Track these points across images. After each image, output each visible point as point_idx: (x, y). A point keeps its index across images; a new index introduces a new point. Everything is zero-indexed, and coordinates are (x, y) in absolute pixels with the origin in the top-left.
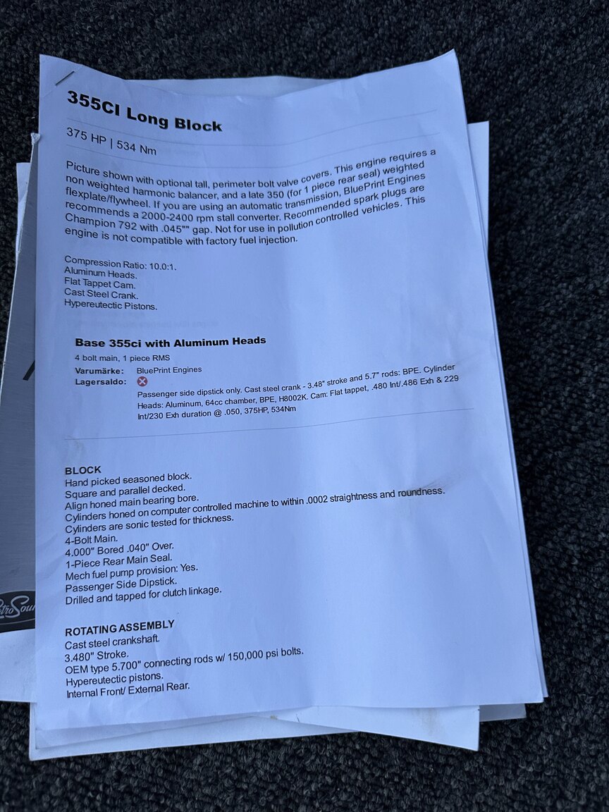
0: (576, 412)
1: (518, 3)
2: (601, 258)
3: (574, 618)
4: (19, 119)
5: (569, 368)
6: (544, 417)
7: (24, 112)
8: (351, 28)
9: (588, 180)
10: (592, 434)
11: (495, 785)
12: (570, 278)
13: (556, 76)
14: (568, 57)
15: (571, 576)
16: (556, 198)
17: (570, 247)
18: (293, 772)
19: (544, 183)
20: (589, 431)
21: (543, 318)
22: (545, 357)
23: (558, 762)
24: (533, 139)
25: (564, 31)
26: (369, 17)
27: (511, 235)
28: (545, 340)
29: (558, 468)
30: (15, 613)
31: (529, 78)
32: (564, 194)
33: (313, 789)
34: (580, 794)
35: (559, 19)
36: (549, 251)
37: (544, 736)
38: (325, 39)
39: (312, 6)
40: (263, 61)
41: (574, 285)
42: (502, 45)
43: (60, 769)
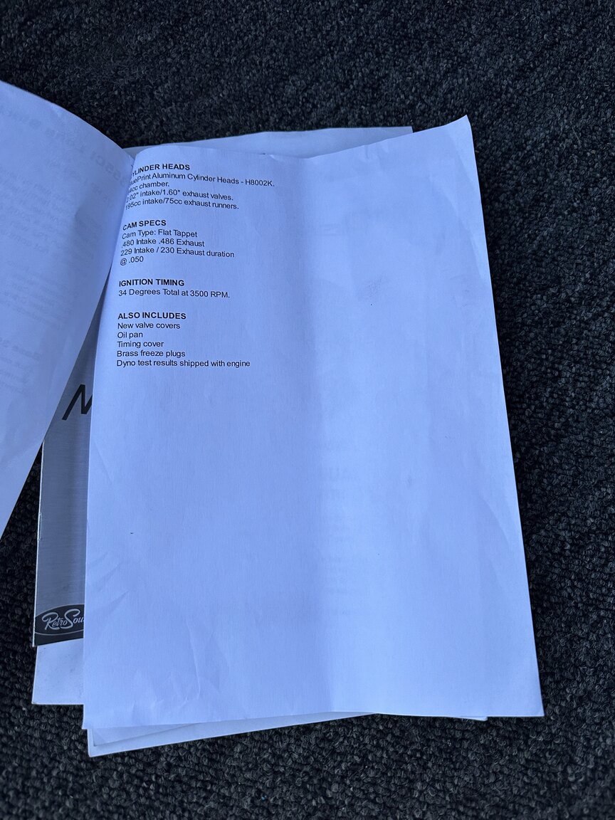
0: (558, 411)
1: (478, 45)
2: (570, 269)
3: (570, 598)
5: (549, 371)
6: (529, 417)
8: (329, 82)
9: (554, 199)
10: (574, 429)
11: (509, 755)
12: (544, 289)
13: (517, 107)
14: (527, 89)
15: (565, 559)
16: (526, 218)
17: (542, 261)
18: (324, 754)
19: (514, 205)
20: (572, 427)
21: (521, 328)
22: (526, 363)
23: (566, 731)
24: (501, 166)
25: (522, 66)
26: (344, 71)
28: (524, 348)
29: (545, 462)
30: (69, 624)
31: (493, 112)
32: (533, 214)
33: (343, 768)
34: (588, 759)
35: (517, 55)
36: (522, 266)
37: (551, 707)
38: (306, 94)
39: (292, 66)
40: (252, 120)
41: (548, 296)
42: (466, 85)
43: (116, 764)
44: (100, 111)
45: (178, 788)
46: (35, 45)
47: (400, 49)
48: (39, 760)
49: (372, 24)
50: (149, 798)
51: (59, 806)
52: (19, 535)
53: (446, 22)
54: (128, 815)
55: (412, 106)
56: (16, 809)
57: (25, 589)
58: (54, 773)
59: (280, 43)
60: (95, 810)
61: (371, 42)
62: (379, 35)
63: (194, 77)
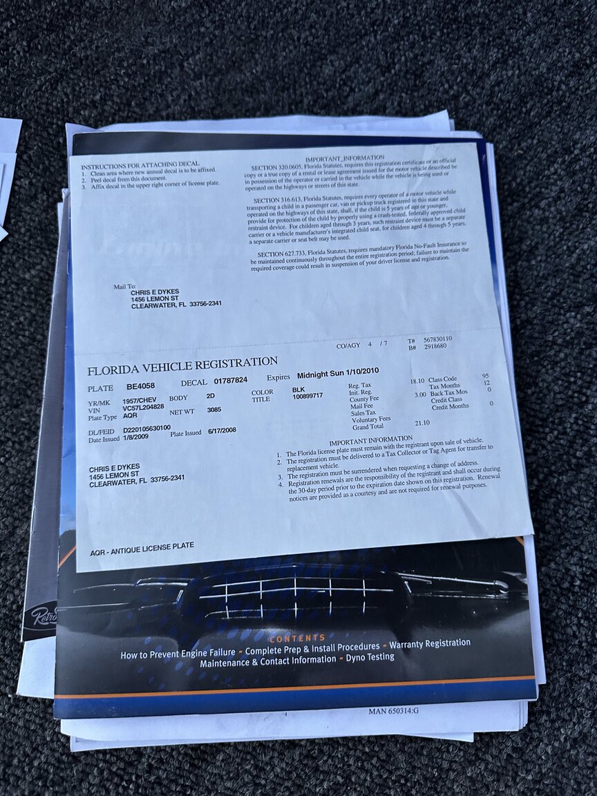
0: (582, 438)
1: (533, 35)
3: (575, 636)
5: (576, 395)
6: (550, 443)
8: (369, 65)
11: (495, 791)
12: (578, 307)
13: (569, 106)
14: (581, 87)
15: (573, 596)
16: (567, 228)
17: (579, 276)
18: (307, 771)
19: (555, 213)
20: (594, 456)
21: (551, 346)
22: (552, 385)
23: (556, 772)
24: (545, 170)
25: (578, 62)
26: (386, 53)
27: (521, 265)
28: (552, 368)
29: (563, 492)
31: (542, 109)
32: (574, 224)
33: (325, 787)
35: (573, 49)
36: (558, 281)
37: (543, 746)
38: (344, 76)
39: (332, 44)
40: (285, 100)
41: (582, 314)
42: (515, 78)
43: (97, 760)
44: (126, 80)
47: (448, 34)
48: (21, 748)
49: (421, 4)
52: (16, 519)
55: (456, 97)
57: (18, 575)
58: (36, 763)
59: (321, 19)
61: (418, 24)
62: (427, 17)
63: (228, 49)
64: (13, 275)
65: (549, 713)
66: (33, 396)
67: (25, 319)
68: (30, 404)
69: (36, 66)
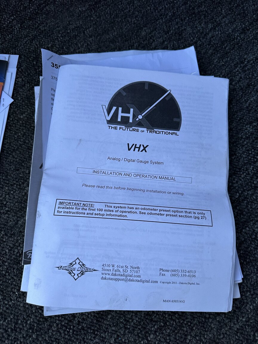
0: (256, 176)
1: (225, 18)
4: (35, 70)
5: (252, 158)
6: (243, 178)
7: (36, 68)
8: (160, 31)
9: (256, 85)
11: (230, 326)
12: (251, 123)
13: (241, 45)
14: (246, 38)
16: (244, 92)
17: (250, 111)
18: (147, 321)
19: (238, 87)
21: (241, 139)
22: (242, 154)
23: (255, 317)
24: (233, 70)
25: (244, 28)
26: (167, 26)
28: (242, 148)
29: (250, 198)
31: (231, 47)
32: (247, 91)
33: (156, 328)
35: (242, 24)
36: (242, 113)
37: (249, 306)
38: (150, 36)
39: (145, 23)
40: (127, 45)
41: (253, 126)
42: (219, 35)
43: (56, 320)
44: (61, 38)
45: (82, 332)
46: (36, 9)
47: (191, 18)
48: (22, 316)
49: (180, 8)
50: (69, 336)
51: (30, 337)
52: (18, 217)
53: (211, 8)
54: (60, 342)
56: (11, 337)
57: (20, 241)
58: (29, 322)
59: (140, 14)
60: (45, 340)
61: (179, 15)
62: (183, 12)
63: (103, 26)
64: (15, 116)
65: (250, 292)
66: (25, 165)
67: (21, 134)
68: (24, 169)
69: (24, 34)
